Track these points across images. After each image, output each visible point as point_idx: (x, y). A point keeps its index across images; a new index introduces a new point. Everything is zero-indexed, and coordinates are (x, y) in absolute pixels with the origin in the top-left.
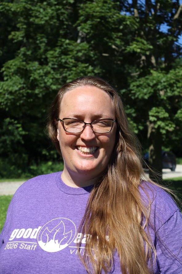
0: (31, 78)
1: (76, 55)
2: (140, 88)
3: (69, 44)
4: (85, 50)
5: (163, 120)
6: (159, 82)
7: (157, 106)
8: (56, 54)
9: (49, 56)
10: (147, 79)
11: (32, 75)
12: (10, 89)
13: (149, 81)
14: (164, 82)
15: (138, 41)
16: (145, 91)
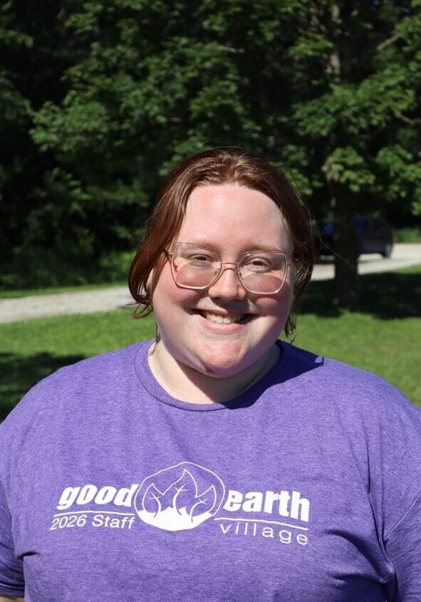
0: (123, 106)
1: (200, 66)
2: (313, 118)
3: (186, 46)
4: (217, 57)
5: (354, 168)
6: (345, 106)
7: (343, 146)
8: (165, 63)
9: (152, 67)
10: (325, 101)
11: (124, 100)
12: (85, 126)
13: (327, 105)
14: (354, 105)
15: (307, 38)
16: (322, 121)
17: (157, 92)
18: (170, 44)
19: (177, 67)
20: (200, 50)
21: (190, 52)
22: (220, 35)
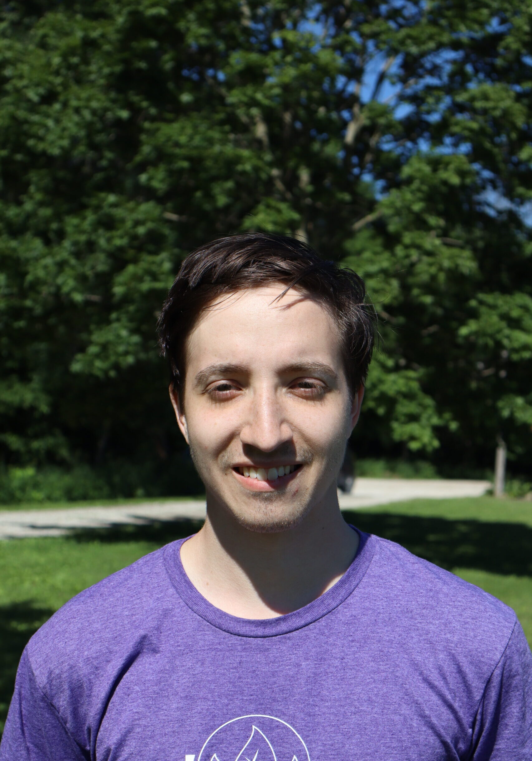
0: (29, 278)
1: (131, 231)
3: (115, 205)
4: (153, 221)
8: (86, 225)
11: (31, 269)
15: (268, 206)
17: (73, 261)
18: (94, 202)
19: (101, 231)
20: (132, 210)
21: (119, 212)
22: (160, 193)
